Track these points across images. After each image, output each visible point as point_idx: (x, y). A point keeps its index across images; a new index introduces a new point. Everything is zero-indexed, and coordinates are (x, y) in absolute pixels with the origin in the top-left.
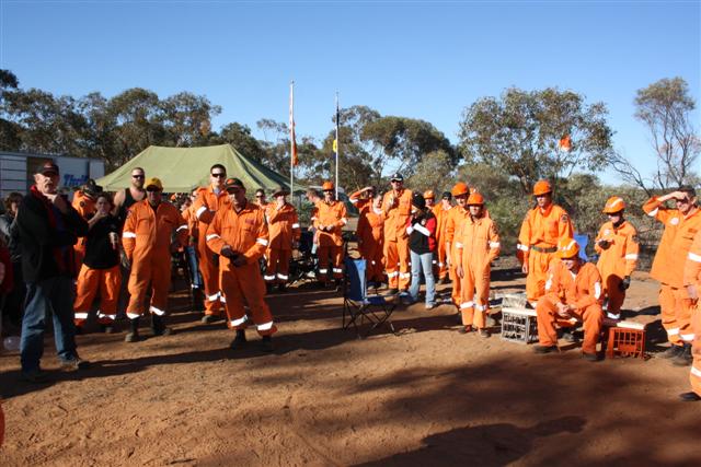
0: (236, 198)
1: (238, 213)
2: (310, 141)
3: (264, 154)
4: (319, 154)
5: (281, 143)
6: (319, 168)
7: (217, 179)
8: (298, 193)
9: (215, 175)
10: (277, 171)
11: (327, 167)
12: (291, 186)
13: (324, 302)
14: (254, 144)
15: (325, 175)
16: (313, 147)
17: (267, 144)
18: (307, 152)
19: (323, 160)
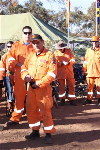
0: (37, 46)
1: (37, 56)
2: (80, 10)
3: (51, 18)
4: (85, 17)
5: (61, 10)
6: (85, 26)
7: (27, 36)
8: (72, 42)
9: (25, 33)
10: (58, 29)
11: (90, 25)
12: (68, 38)
13: (89, 111)
14: (45, 13)
15: (88, 31)
16: (81, 13)
17: (52, 12)
18: (77, 16)
19: (87, 21)
